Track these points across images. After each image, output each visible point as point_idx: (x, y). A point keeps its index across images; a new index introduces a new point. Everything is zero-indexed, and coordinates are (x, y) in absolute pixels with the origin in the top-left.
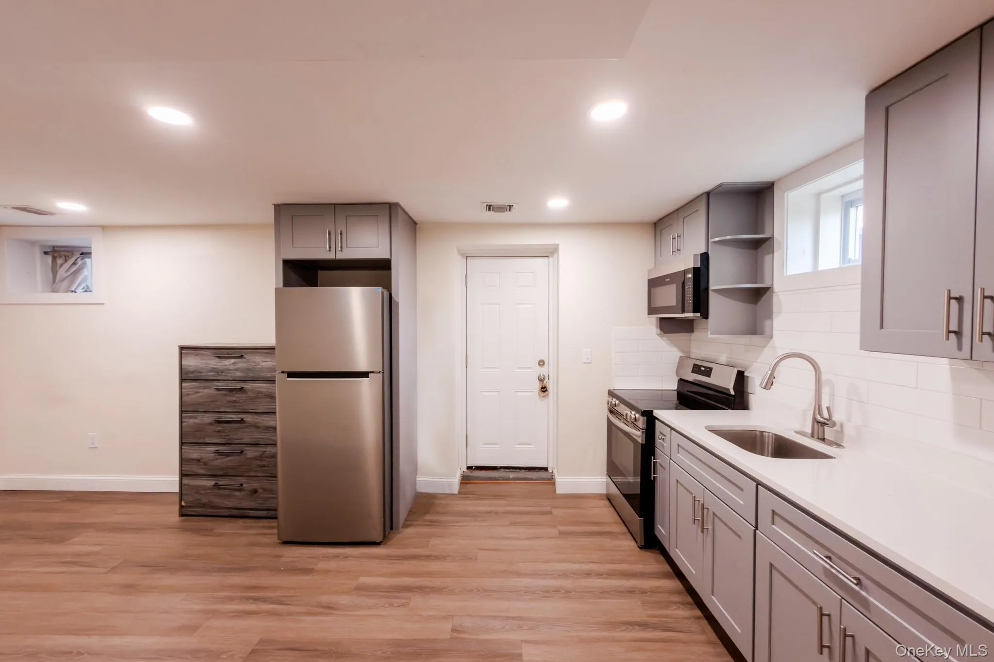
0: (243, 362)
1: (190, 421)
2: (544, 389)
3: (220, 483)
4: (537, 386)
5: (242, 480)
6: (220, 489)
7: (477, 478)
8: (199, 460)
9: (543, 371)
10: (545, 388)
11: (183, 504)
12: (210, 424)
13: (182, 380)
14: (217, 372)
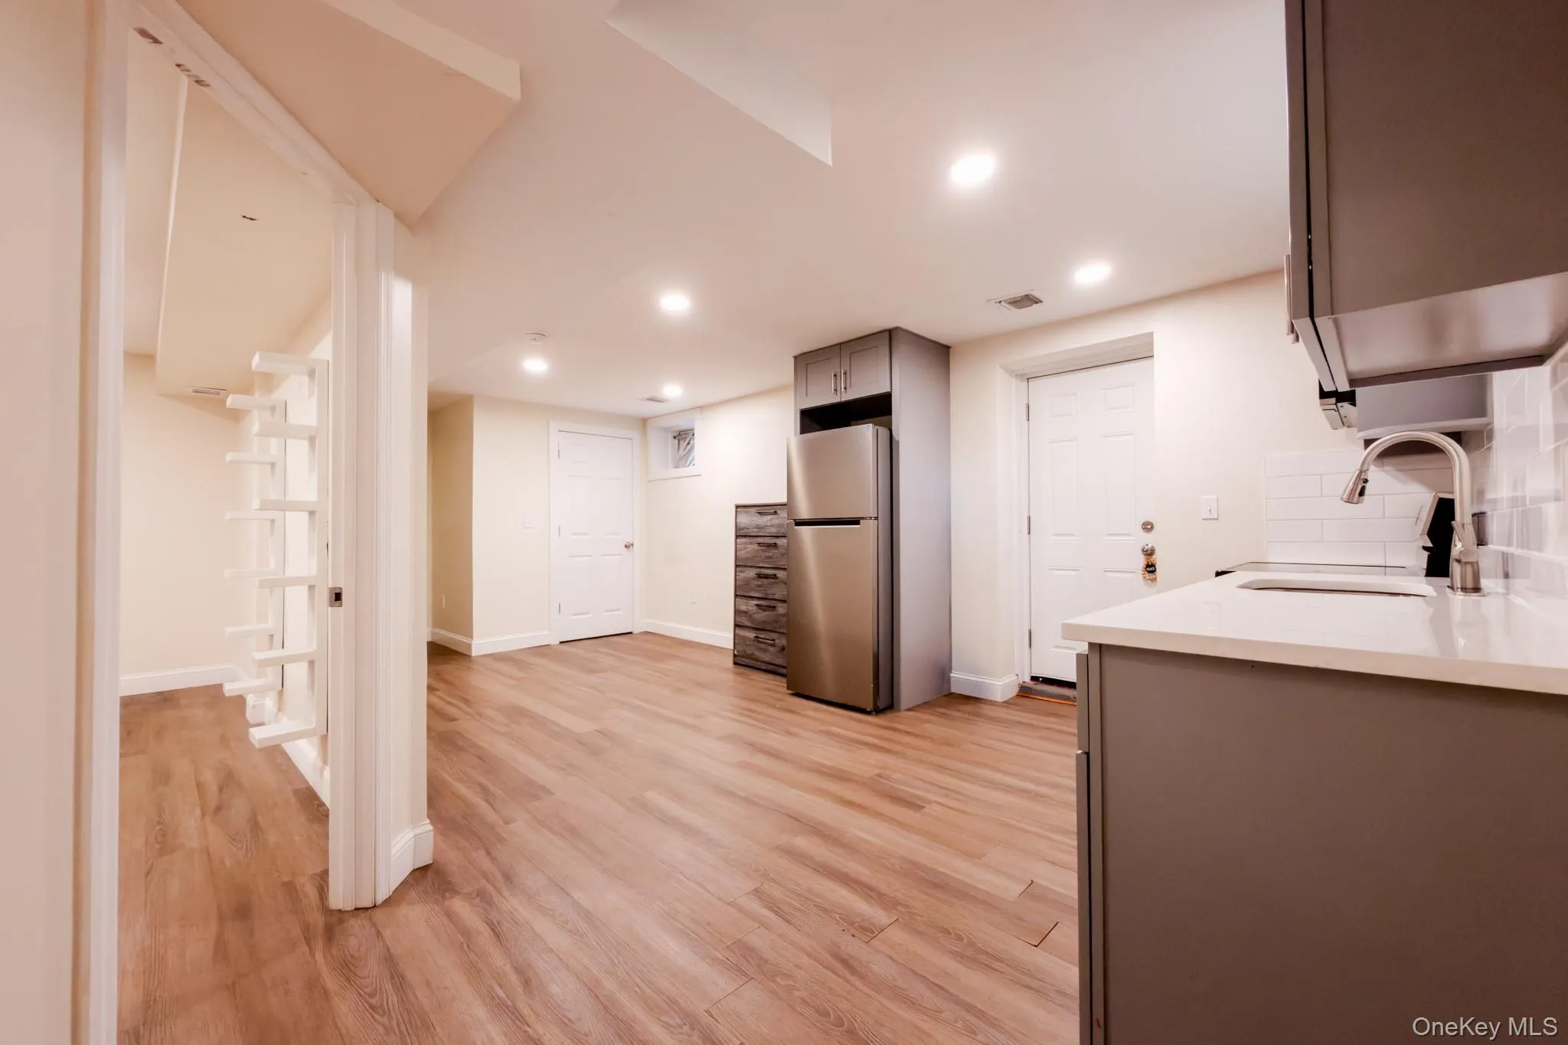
0: (777, 518)
1: (742, 575)
2: (1150, 568)
3: (760, 636)
4: (1141, 561)
5: (774, 636)
6: (759, 642)
7: (1042, 693)
8: (746, 612)
9: (1149, 540)
10: (1153, 565)
11: (736, 652)
12: (754, 579)
13: (737, 537)
14: (759, 528)
